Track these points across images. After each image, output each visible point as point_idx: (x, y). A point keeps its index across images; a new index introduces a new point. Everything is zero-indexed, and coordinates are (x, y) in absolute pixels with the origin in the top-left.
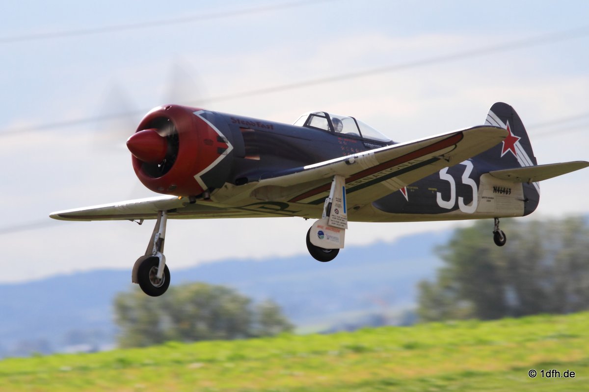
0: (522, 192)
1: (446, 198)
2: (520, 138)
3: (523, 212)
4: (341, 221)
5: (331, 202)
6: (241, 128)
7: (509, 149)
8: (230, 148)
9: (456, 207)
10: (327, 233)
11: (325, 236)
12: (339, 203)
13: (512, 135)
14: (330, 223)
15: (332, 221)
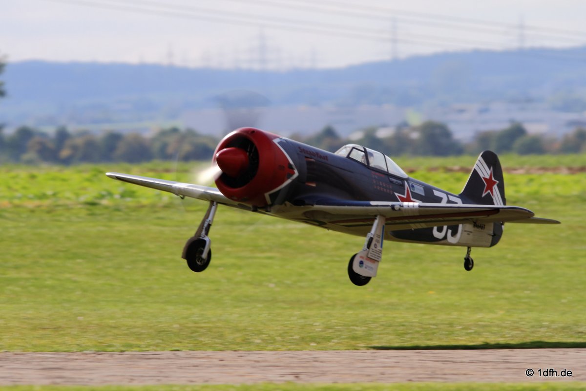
0: (492, 228)
1: (440, 230)
2: (498, 182)
3: (490, 244)
4: (377, 255)
5: (372, 237)
6: (306, 157)
7: (489, 191)
8: (296, 174)
9: (445, 238)
10: (366, 263)
11: (364, 265)
12: (378, 239)
13: (493, 179)
14: (369, 256)
15: (371, 253)
